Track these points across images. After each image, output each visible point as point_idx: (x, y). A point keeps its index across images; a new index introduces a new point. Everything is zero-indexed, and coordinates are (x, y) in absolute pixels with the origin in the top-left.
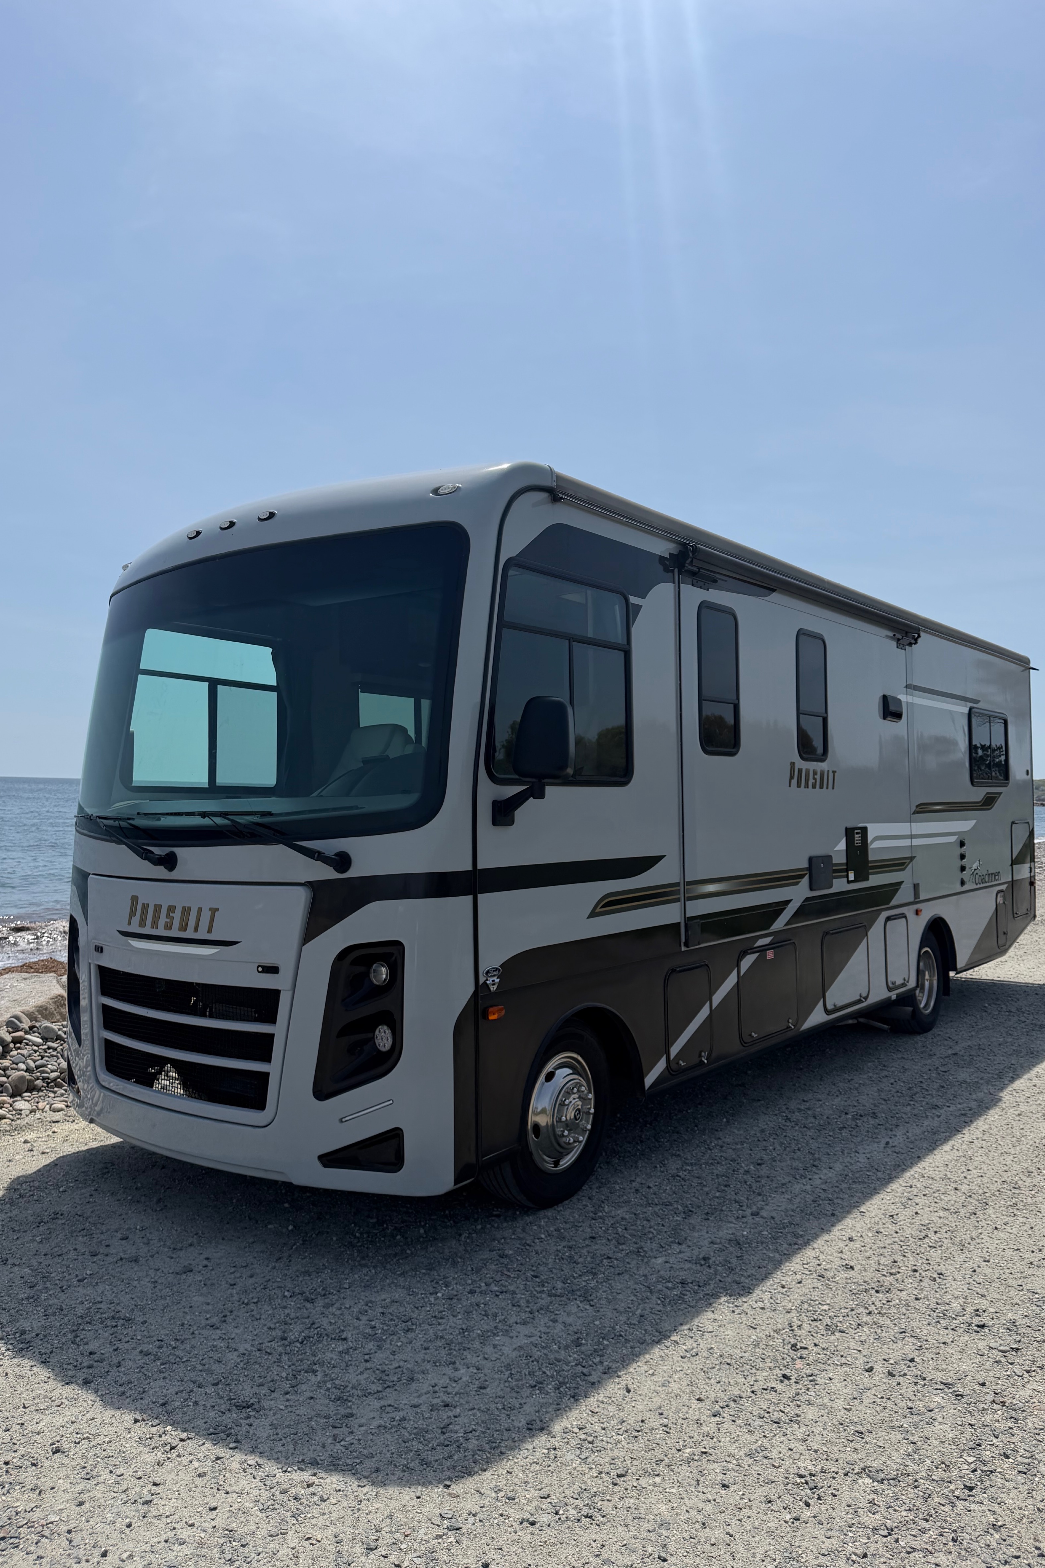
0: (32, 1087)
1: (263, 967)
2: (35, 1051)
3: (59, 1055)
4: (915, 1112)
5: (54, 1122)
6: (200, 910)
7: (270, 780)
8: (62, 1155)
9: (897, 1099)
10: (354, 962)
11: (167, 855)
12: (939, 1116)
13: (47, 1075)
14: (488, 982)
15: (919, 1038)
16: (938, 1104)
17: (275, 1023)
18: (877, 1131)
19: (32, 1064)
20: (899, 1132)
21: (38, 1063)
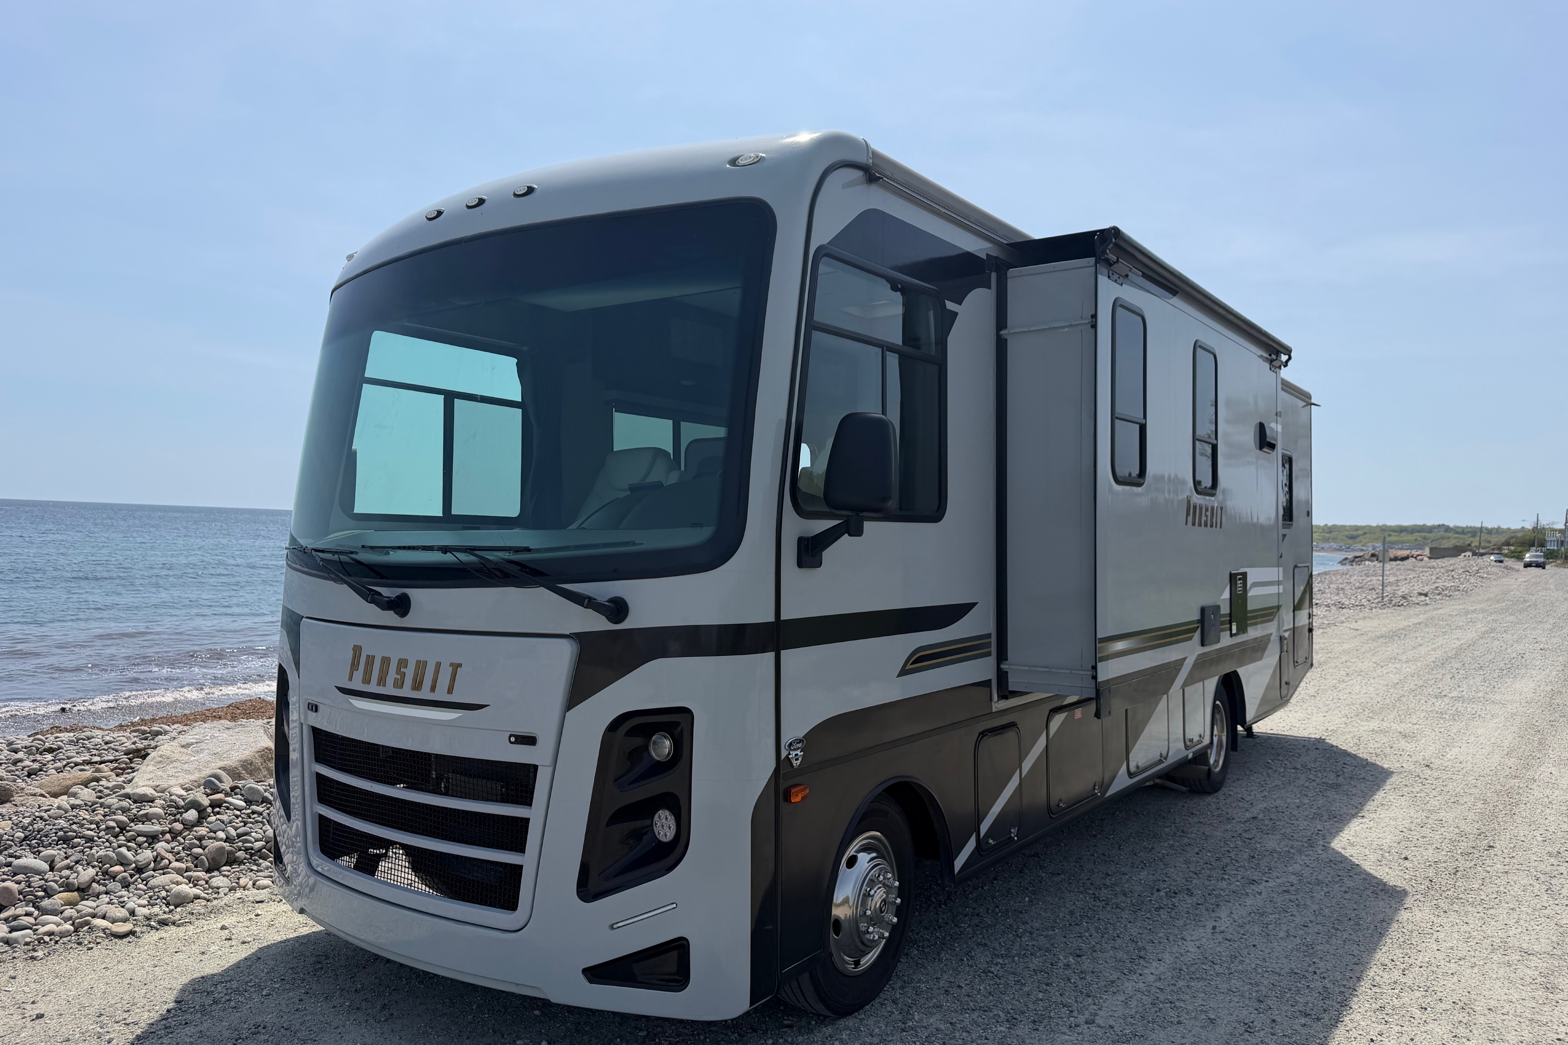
0: (232, 859)
1: (516, 736)
2: (237, 817)
3: (264, 820)
4: (1233, 887)
5: (257, 902)
6: (438, 665)
7: (513, 509)
8: (266, 944)
9: (1208, 872)
10: (631, 733)
11: (398, 597)
12: (1260, 894)
13: (251, 845)
14: (790, 756)
15: (1210, 799)
16: (1254, 878)
17: (531, 805)
18: (1197, 912)
19: (233, 833)
20: (1223, 913)
21: (240, 831)
